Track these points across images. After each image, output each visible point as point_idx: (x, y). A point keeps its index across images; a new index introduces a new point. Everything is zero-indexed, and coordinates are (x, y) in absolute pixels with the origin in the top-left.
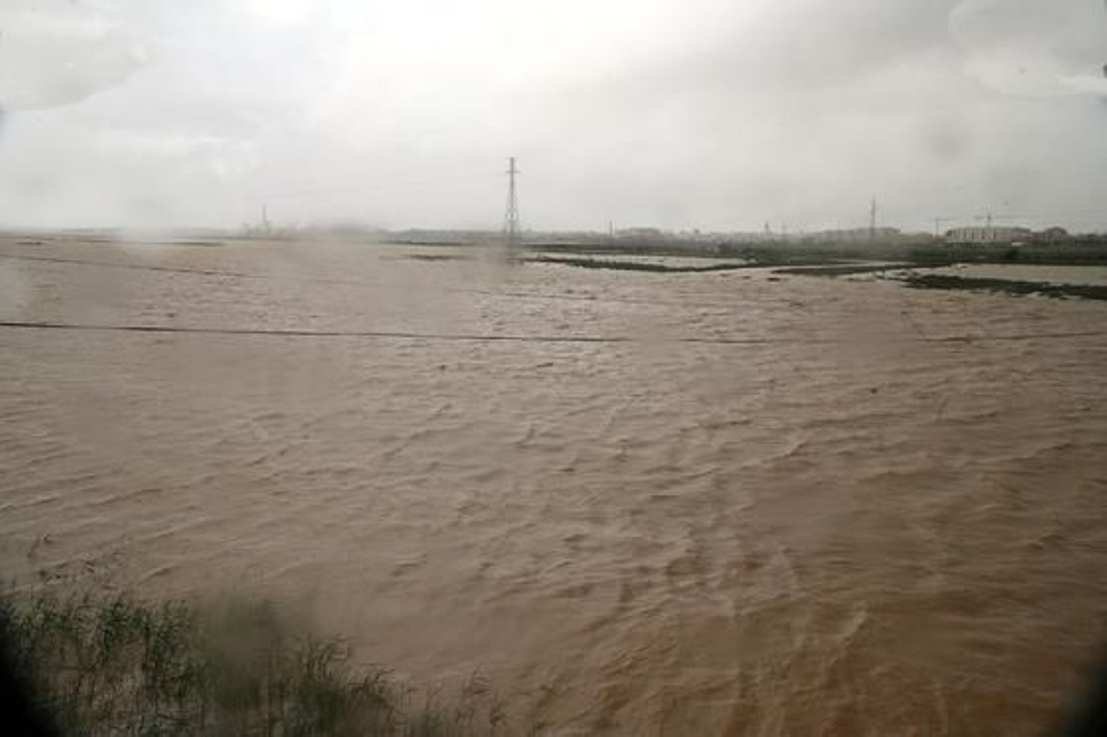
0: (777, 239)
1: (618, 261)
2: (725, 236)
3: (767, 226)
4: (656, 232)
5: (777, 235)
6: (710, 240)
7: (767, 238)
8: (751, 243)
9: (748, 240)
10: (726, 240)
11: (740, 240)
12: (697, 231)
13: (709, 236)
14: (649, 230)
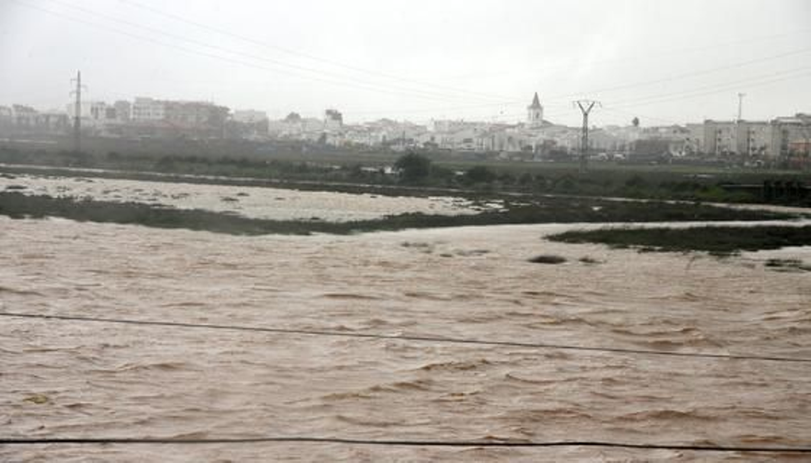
0: (565, 142)
1: (98, 198)
2: (420, 130)
3: (536, 105)
4: (217, 113)
5: (565, 130)
6: (369, 141)
7: (536, 140)
8: (490, 154)
9: (480, 144)
10: (420, 142)
11: (457, 143)
12: (336, 116)
13: (372, 128)
14: (196, 107)
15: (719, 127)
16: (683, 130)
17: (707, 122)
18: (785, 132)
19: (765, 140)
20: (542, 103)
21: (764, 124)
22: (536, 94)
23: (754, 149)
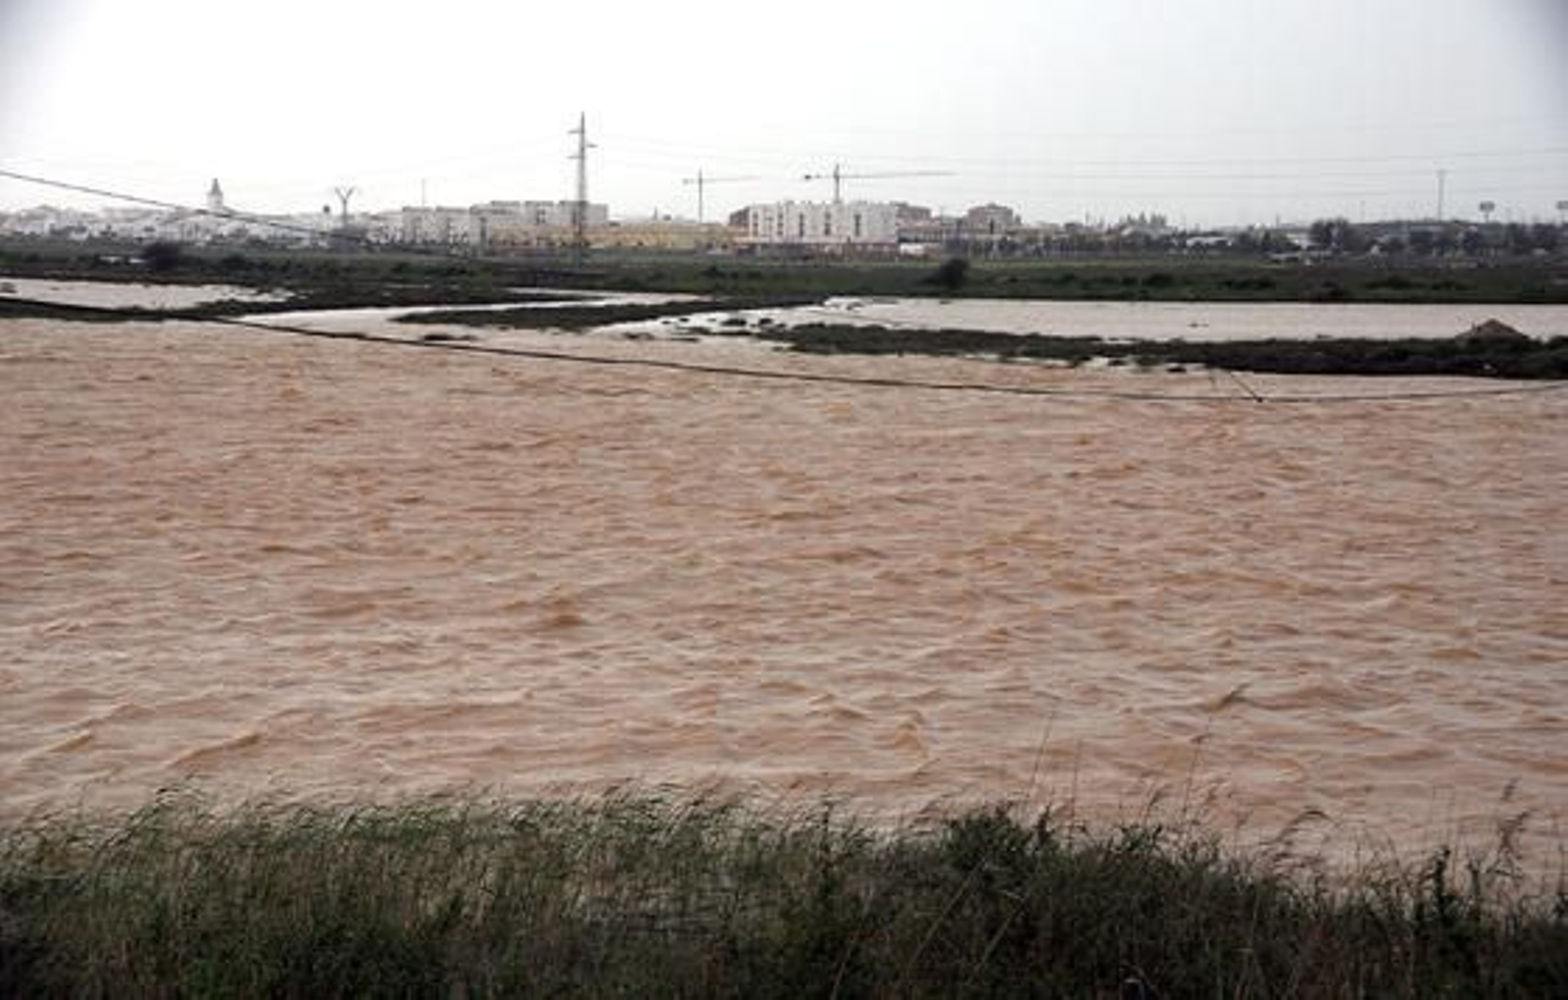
15: (417, 214)
16: (375, 218)
17: (405, 209)
18: (483, 220)
19: (464, 227)
20: (222, 187)
21: (460, 211)
22: (216, 181)
23: (456, 236)
